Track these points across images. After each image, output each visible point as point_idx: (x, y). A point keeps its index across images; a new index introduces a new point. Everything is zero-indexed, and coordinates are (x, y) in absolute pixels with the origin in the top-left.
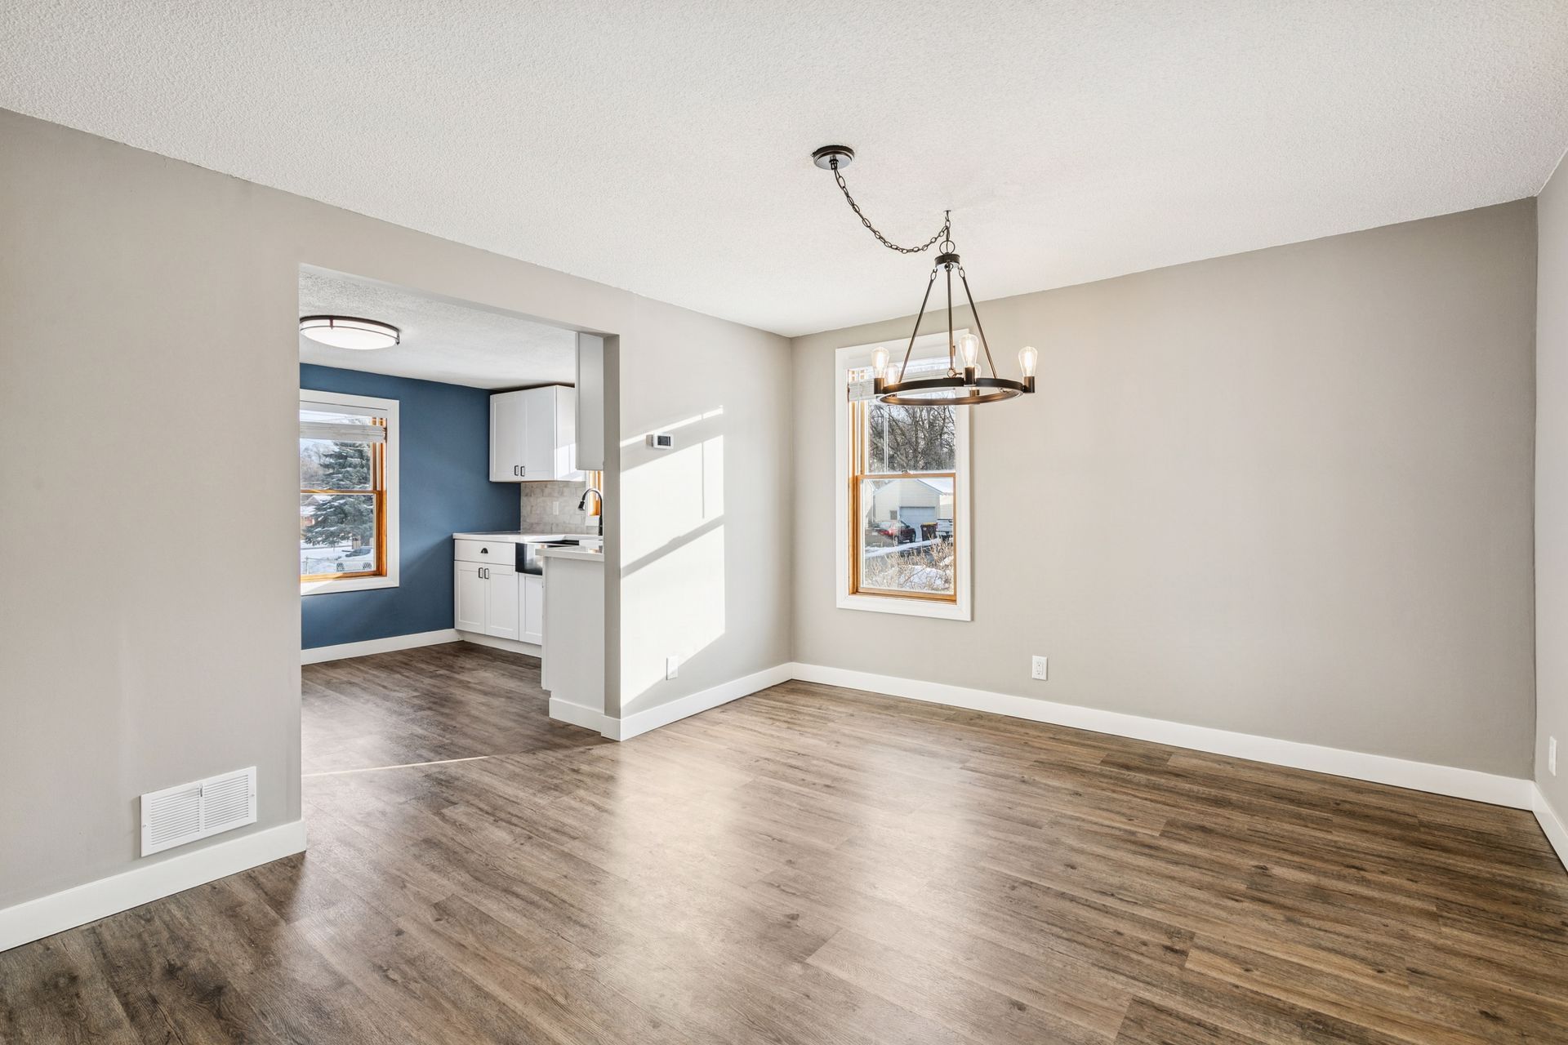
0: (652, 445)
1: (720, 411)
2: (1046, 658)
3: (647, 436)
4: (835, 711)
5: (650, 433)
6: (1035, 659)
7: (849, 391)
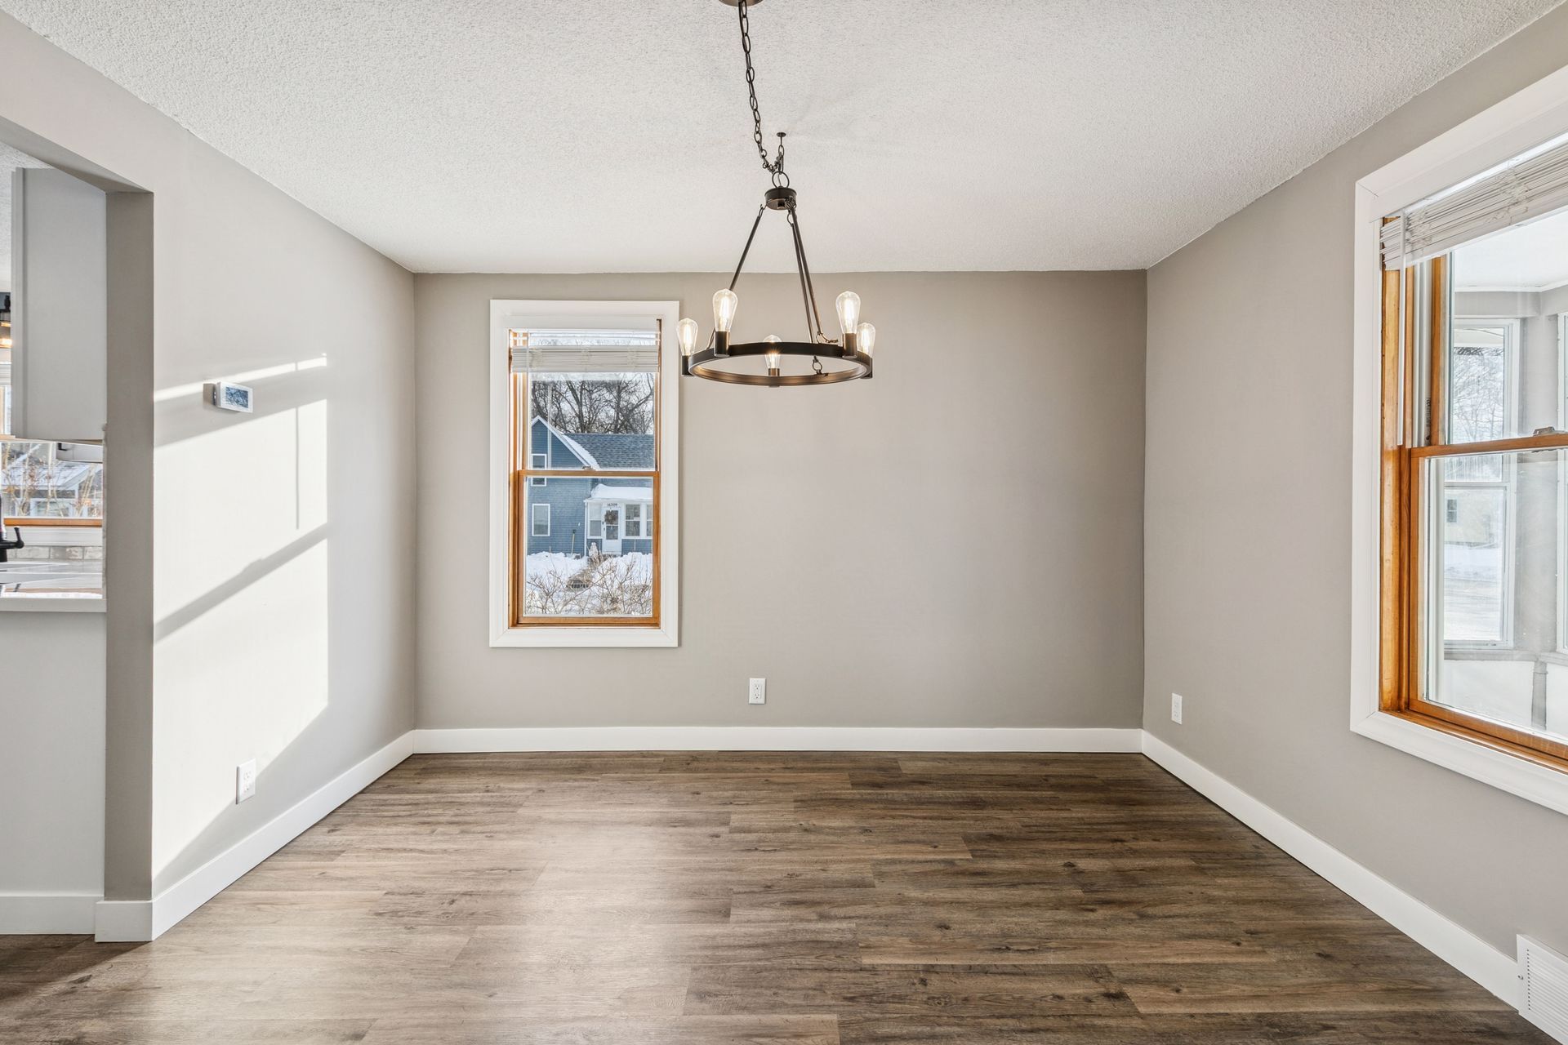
0: (214, 402)
1: (321, 362)
2: (764, 680)
3: (205, 386)
4: (512, 789)
5: (214, 382)
6: (753, 681)
7: (510, 358)
